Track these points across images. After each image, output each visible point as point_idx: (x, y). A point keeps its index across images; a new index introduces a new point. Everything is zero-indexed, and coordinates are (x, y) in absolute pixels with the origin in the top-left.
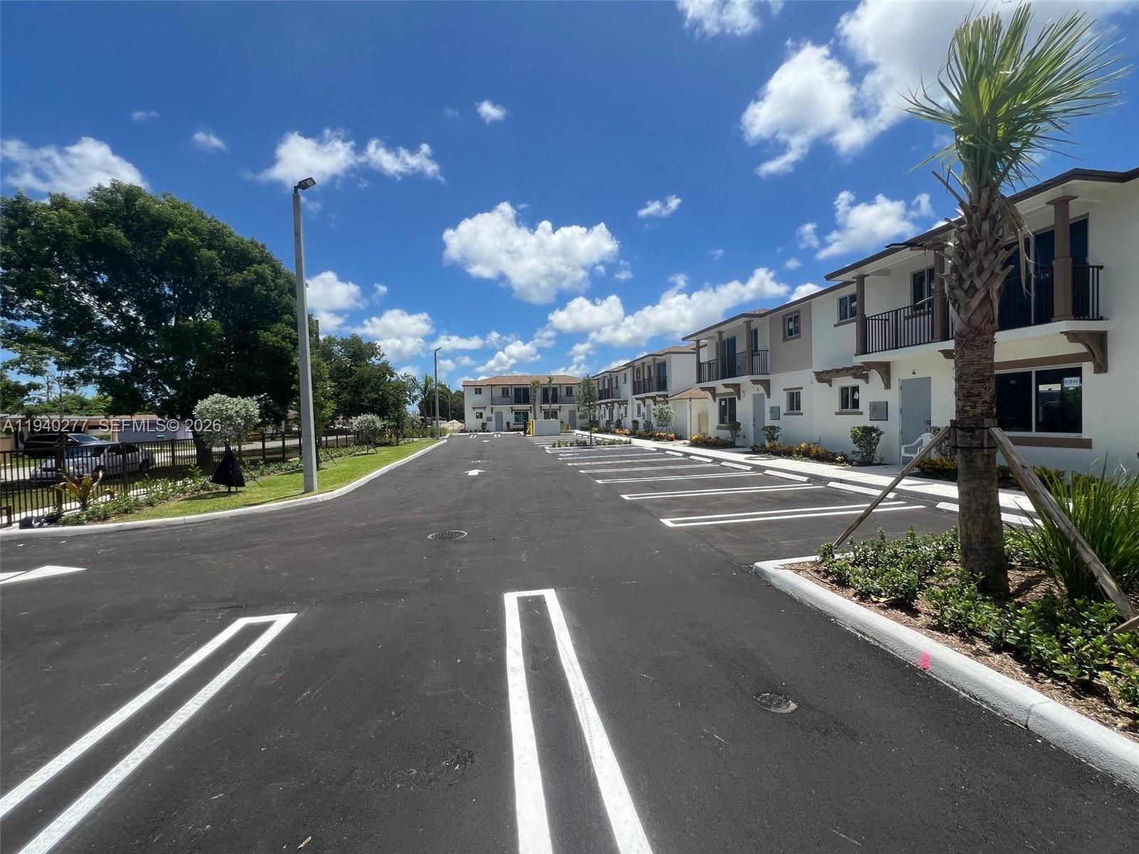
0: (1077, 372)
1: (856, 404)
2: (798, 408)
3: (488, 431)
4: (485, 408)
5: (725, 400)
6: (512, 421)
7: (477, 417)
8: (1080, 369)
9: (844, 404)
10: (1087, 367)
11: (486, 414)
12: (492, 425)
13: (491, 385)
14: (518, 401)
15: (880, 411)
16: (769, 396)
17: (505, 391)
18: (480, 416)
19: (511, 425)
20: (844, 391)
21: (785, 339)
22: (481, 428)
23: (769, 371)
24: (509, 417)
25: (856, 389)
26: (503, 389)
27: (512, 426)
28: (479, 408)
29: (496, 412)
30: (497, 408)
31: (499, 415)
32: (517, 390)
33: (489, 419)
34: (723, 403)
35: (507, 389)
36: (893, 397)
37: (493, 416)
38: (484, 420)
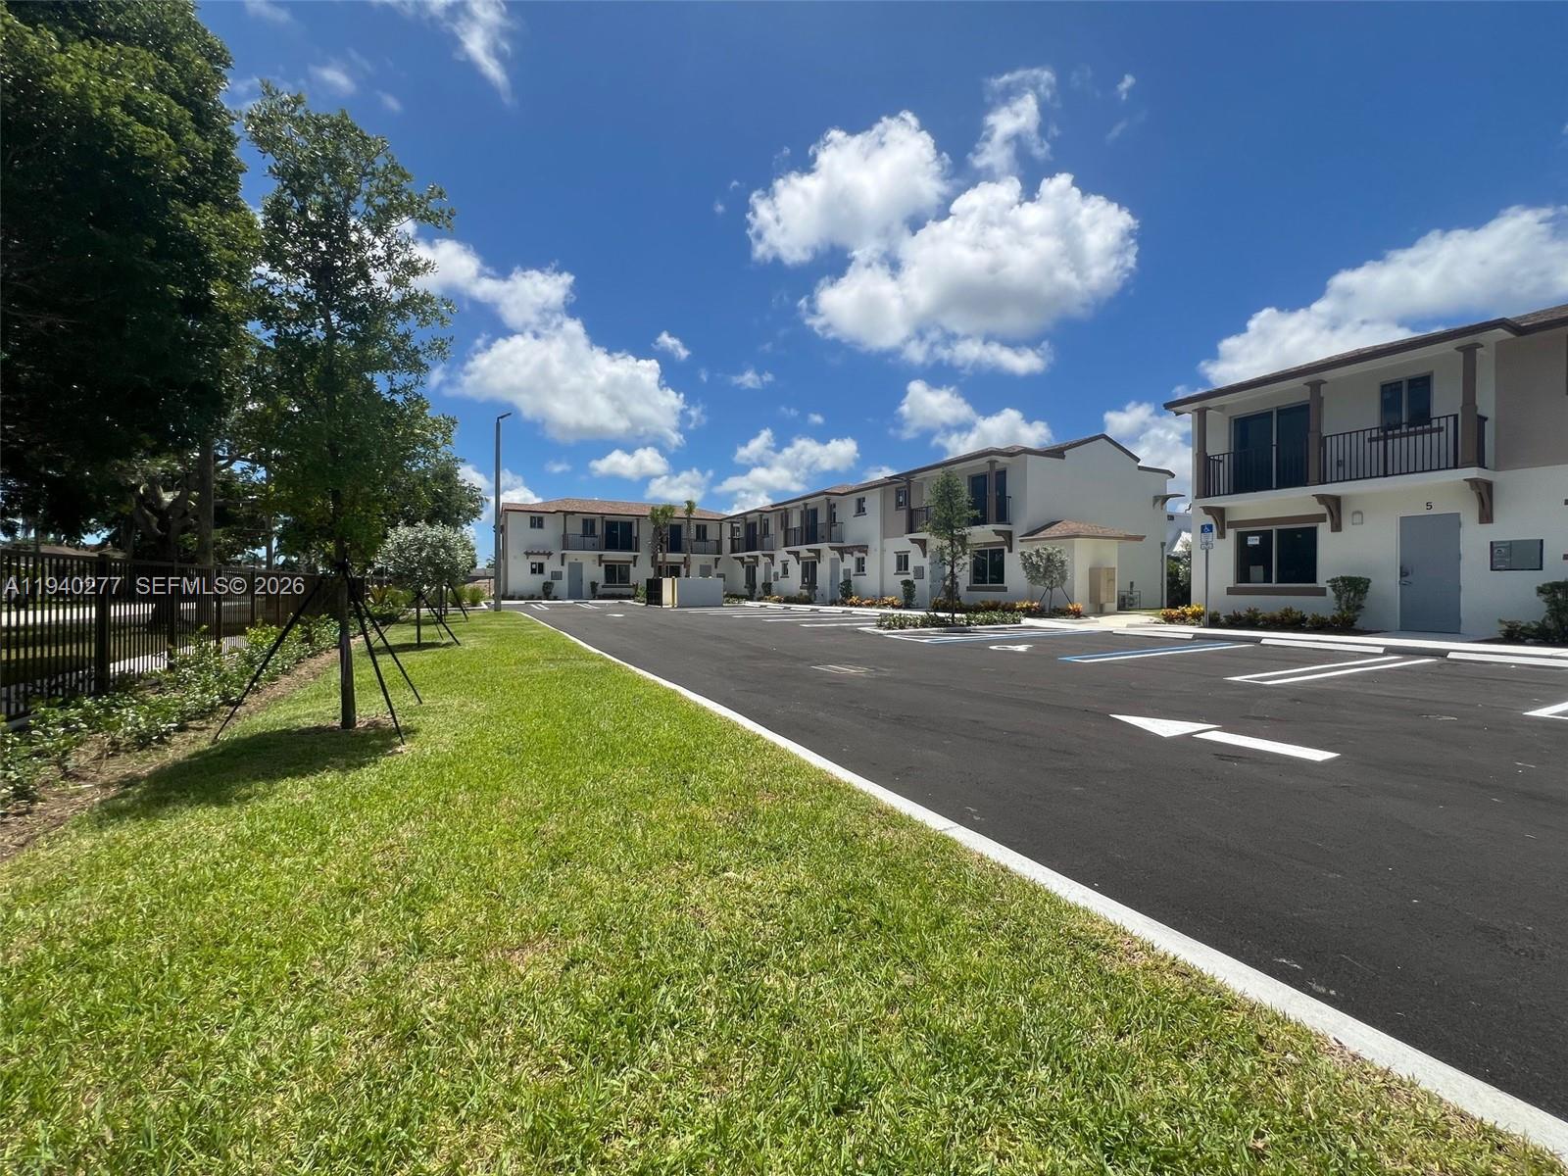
3: (555, 599)
4: (550, 554)
6: (601, 581)
7: (533, 571)
11: (551, 565)
12: (562, 586)
13: (566, 513)
14: (611, 544)
17: (588, 525)
18: (539, 569)
19: (599, 588)
22: (542, 594)
24: (593, 572)
26: (585, 521)
27: (600, 590)
28: (538, 554)
29: (570, 564)
30: (573, 555)
31: (576, 569)
32: (611, 526)
33: (557, 576)
35: (593, 522)
37: (565, 570)
38: (546, 577)
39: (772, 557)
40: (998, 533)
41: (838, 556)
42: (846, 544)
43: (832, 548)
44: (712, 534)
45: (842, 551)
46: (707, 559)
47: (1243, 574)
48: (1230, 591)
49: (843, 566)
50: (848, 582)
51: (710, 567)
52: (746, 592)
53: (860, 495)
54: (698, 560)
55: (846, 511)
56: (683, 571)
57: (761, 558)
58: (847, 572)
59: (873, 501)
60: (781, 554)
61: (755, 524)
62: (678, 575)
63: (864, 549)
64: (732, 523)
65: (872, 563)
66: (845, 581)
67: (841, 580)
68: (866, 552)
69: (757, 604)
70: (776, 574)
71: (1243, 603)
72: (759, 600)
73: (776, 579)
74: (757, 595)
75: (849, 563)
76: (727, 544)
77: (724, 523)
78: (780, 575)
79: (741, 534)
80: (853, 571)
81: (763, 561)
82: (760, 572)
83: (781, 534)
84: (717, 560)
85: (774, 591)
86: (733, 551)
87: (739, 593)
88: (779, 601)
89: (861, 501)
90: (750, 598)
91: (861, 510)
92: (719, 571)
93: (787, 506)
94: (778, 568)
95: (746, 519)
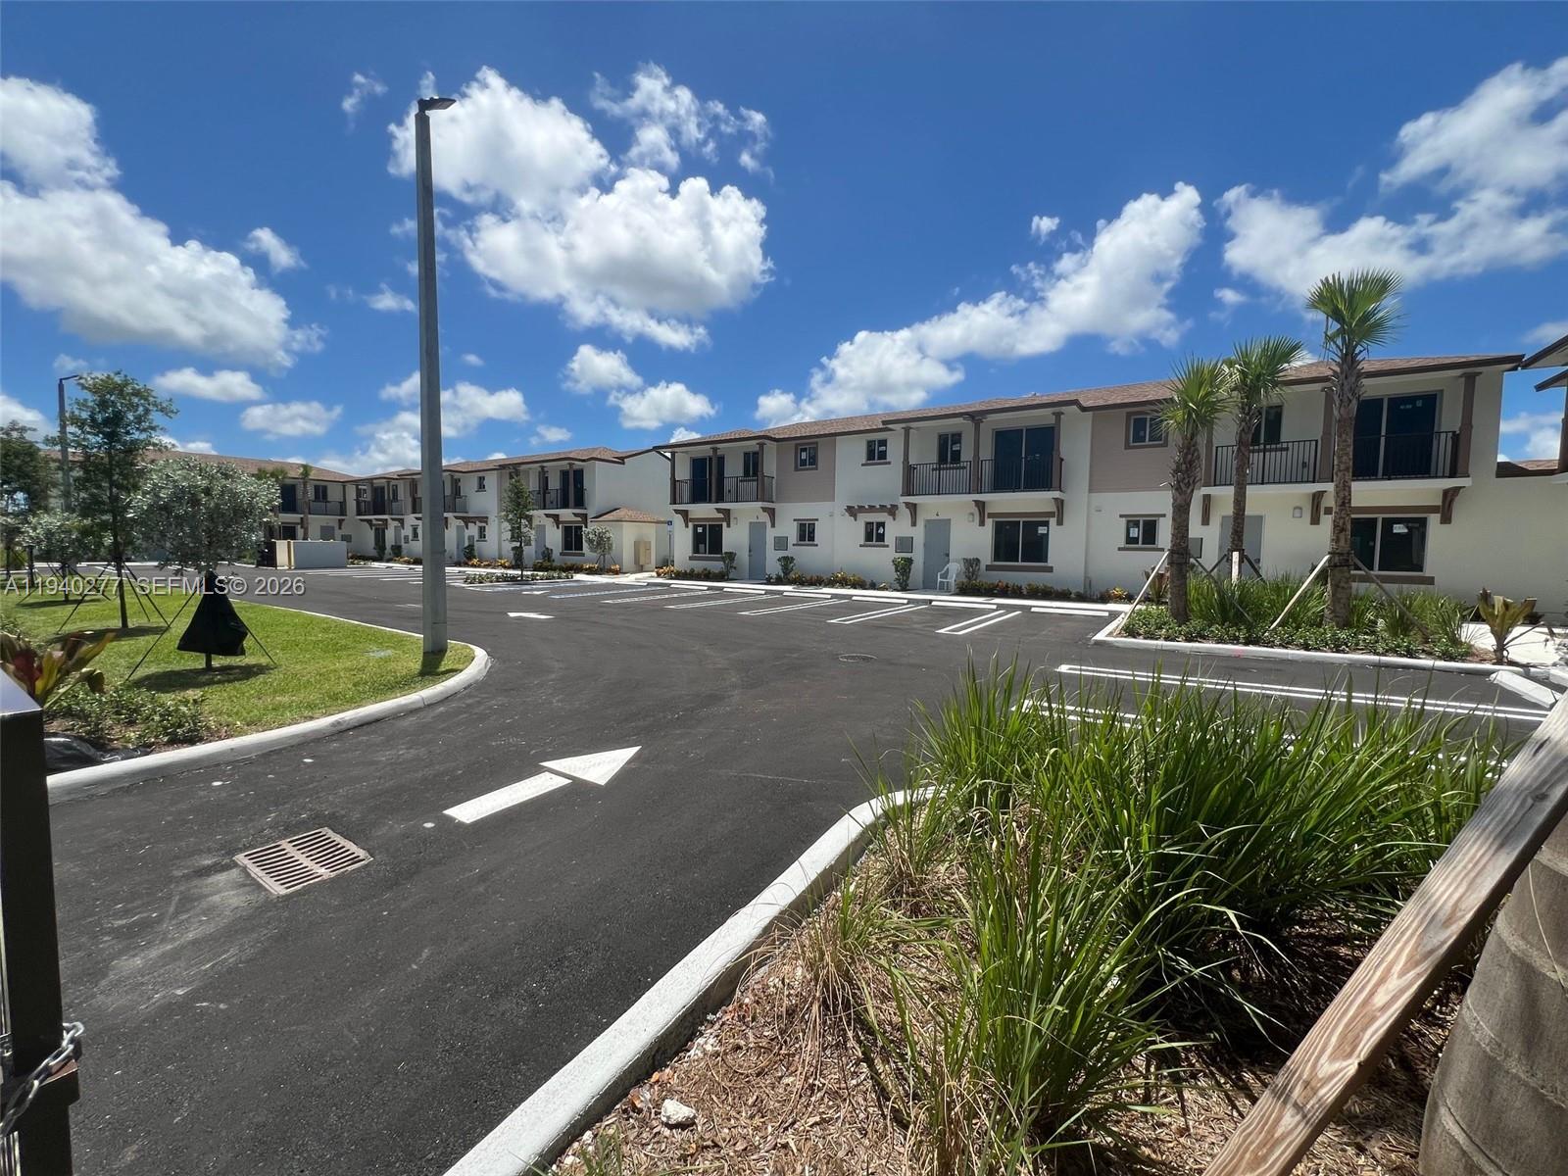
0: (1046, 524)
1: (881, 538)
2: (812, 538)
5: (704, 527)
8: (1048, 522)
9: (869, 537)
10: (1053, 521)
15: (905, 544)
16: (773, 526)
20: (869, 525)
21: (796, 469)
23: (774, 499)
25: (882, 525)
34: (700, 530)
36: (918, 534)
39: (402, 521)
40: (576, 515)
41: (462, 524)
42: (470, 515)
43: (456, 518)
44: (334, 495)
45: (467, 521)
46: (331, 520)
47: (696, 550)
48: (691, 558)
49: (467, 533)
50: (471, 547)
51: (333, 528)
52: (374, 553)
53: (481, 474)
54: (316, 522)
55: (469, 486)
56: (300, 532)
57: (390, 521)
58: (471, 538)
59: (491, 481)
60: (410, 519)
61: (383, 488)
62: (294, 537)
63: (484, 519)
64: (357, 486)
65: (491, 531)
66: (469, 546)
67: (466, 544)
68: (486, 522)
69: (384, 565)
70: (406, 537)
71: (699, 566)
72: (388, 561)
73: (407, 542)
74: (387, 556)
75: (473, 530)
76: (352, 506)
77: (348, 486)
78: (410, 538)
79: (368, 497)
80: (476, 538)
81: (392, 525)
82: (390, 535)
83: (409, 500)
84: (341, 522)
85: (404, 552)
86: (359, 513)
87: (367, 555)
88: (409, 563)
89: (481, 479)
90: (379, 559)
91: (481, 487)
92: (345, 531)
93: (414, 477)
94: (408, 531)
95: (372, 484)
